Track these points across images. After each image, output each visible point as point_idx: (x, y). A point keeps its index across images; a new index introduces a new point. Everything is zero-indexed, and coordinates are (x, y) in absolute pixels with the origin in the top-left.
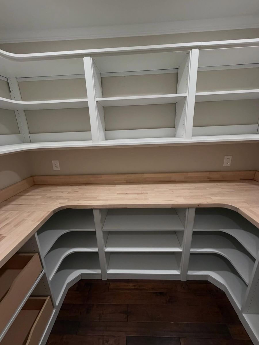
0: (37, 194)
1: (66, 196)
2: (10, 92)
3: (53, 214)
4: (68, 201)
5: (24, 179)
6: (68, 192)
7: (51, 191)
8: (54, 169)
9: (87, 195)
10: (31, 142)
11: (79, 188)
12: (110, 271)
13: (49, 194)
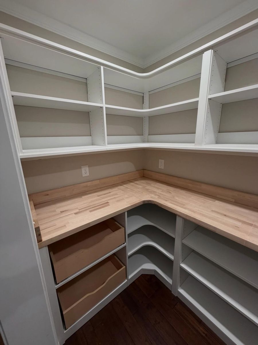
0: (141, 185)
1: (159, 193)
2: (143, 103)
3: (142, 204)
4: (158, 198)
5: (137, 171)
6: (162, 190)
7: (151, 185)
8: (160, 167)
9: (177, 198)
10: (148, 142)
11: (174, 190)
12: (181, 291)
13: (148, 187)
